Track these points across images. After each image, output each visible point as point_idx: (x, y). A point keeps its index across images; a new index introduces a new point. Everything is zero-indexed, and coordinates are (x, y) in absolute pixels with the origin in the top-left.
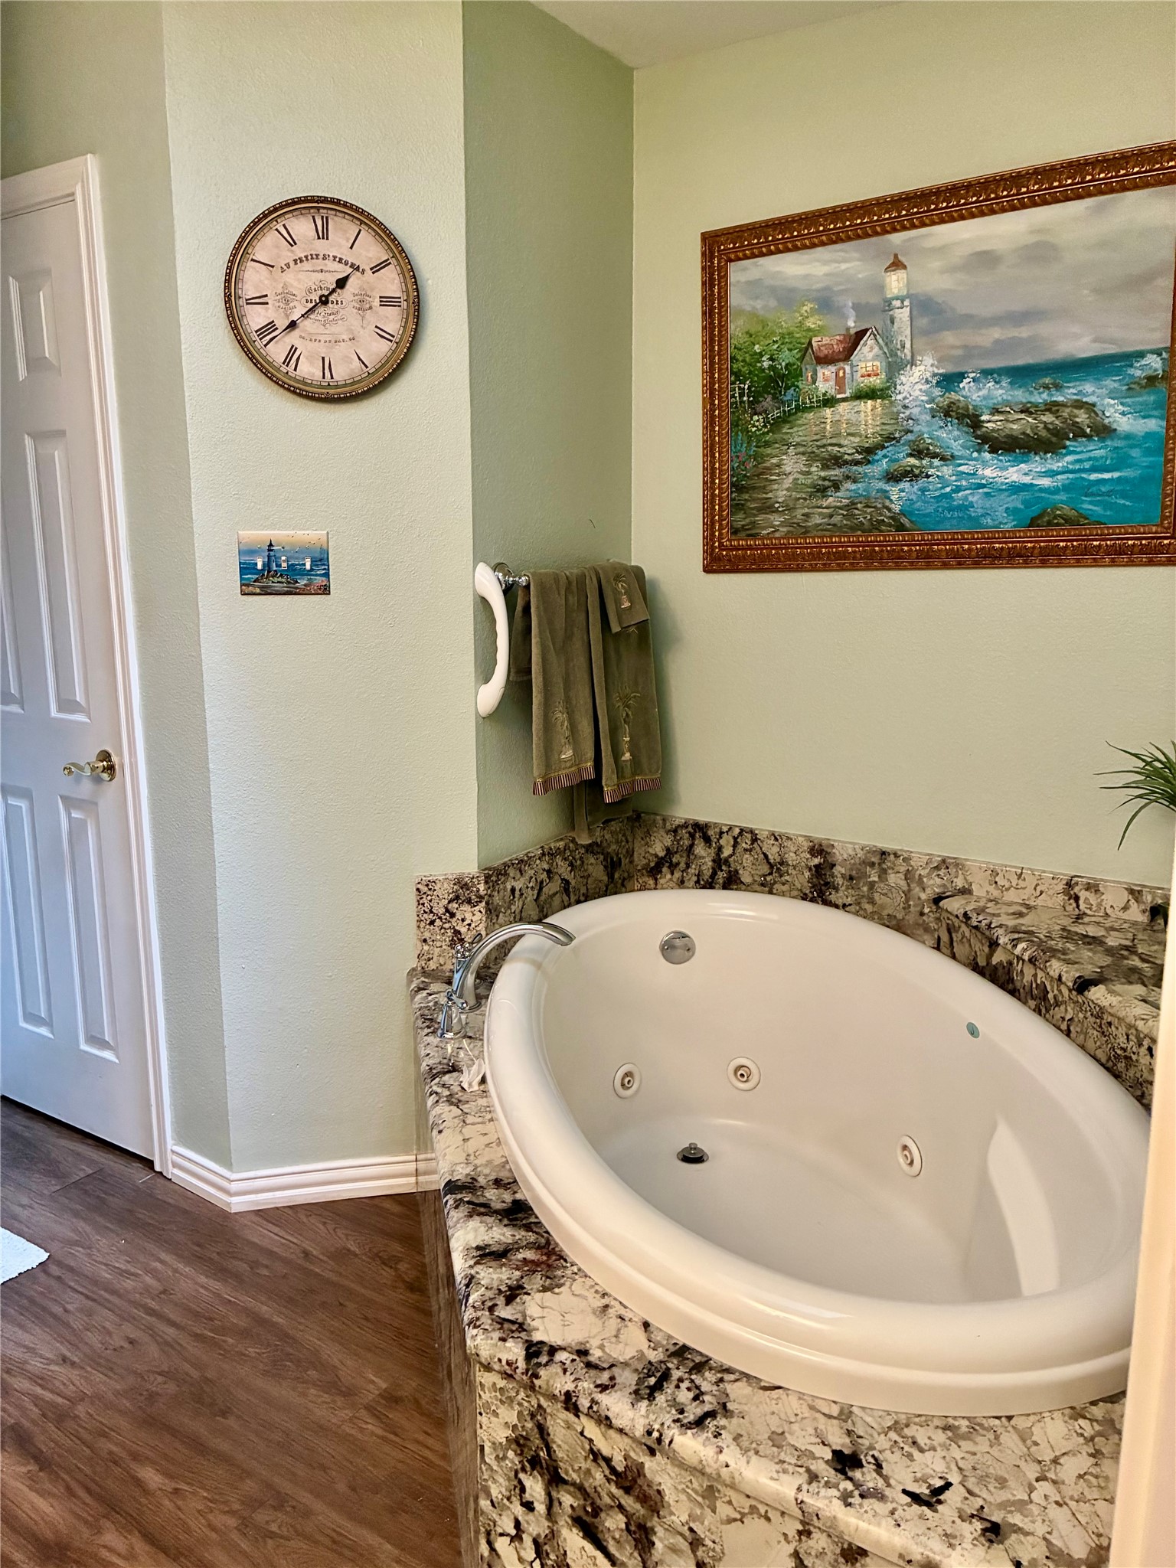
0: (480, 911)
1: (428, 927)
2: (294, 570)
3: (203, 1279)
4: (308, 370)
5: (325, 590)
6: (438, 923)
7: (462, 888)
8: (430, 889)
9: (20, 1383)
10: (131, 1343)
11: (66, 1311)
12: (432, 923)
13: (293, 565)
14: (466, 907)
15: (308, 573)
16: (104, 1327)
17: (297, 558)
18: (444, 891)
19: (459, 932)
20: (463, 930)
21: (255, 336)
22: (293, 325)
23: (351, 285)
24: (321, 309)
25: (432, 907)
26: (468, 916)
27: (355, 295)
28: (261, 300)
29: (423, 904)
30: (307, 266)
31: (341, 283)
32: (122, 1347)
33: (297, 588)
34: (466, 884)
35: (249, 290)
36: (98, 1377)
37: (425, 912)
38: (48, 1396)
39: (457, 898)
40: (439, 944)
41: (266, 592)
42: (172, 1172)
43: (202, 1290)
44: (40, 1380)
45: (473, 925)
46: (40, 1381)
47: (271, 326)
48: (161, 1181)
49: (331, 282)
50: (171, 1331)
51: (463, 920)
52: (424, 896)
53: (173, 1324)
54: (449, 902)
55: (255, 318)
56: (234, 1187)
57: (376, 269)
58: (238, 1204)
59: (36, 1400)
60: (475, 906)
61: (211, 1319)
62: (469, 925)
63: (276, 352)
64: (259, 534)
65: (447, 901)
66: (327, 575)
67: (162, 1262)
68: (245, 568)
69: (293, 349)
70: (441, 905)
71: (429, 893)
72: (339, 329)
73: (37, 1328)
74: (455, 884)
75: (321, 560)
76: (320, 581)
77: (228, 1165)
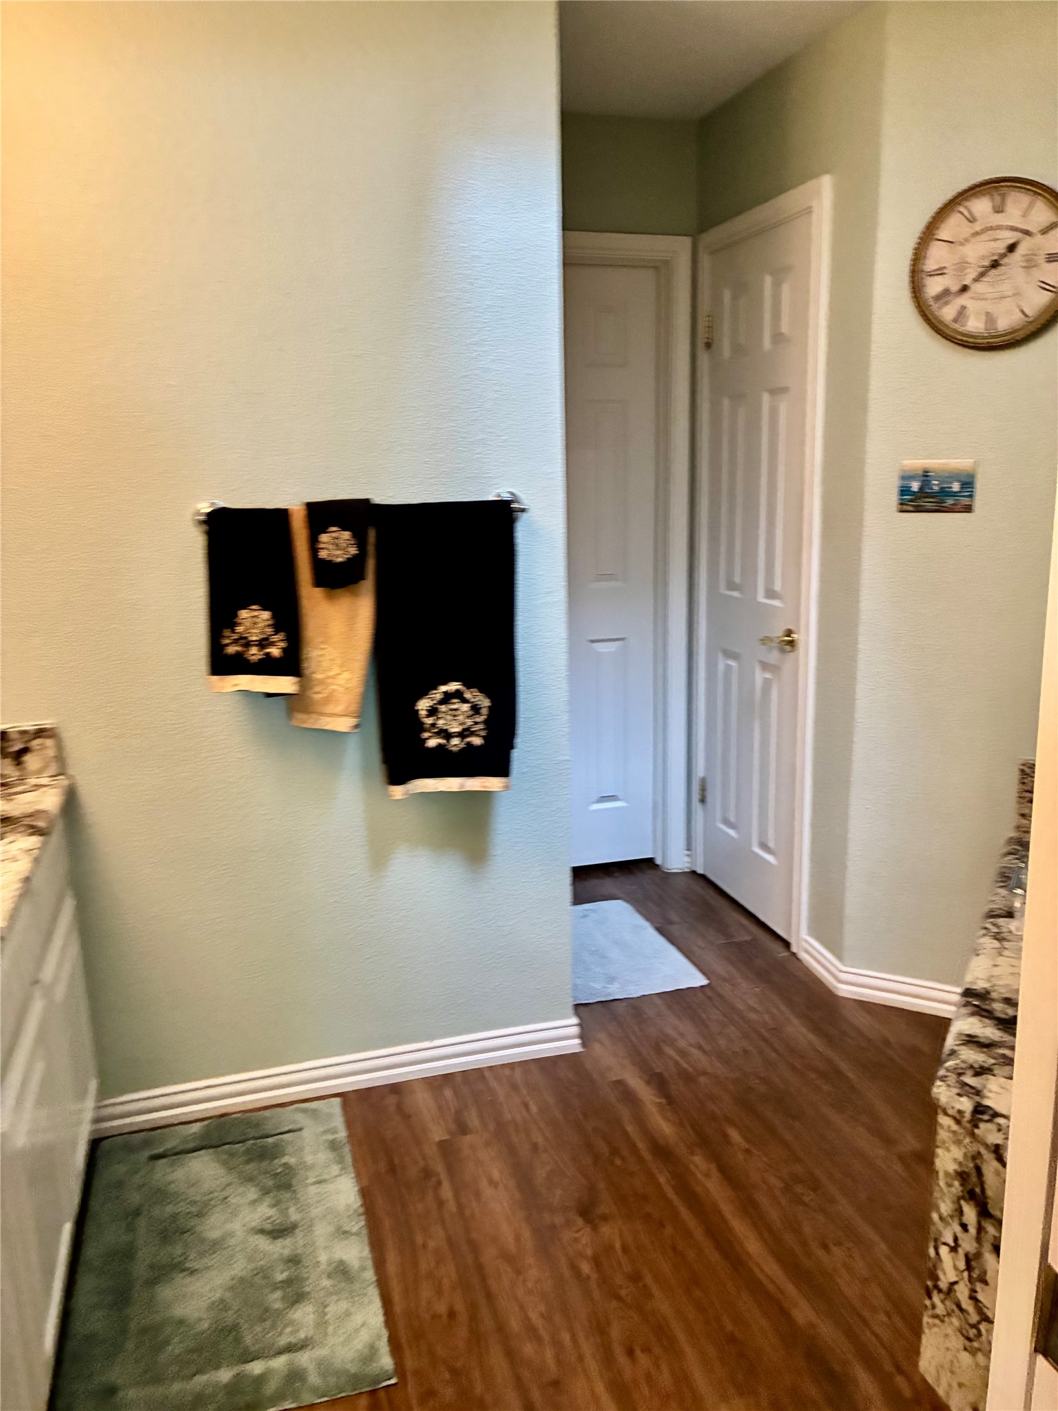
2: (944, 493)
3: (804, 1030)
4: (974, 325)
5: (968, 509)
9: (670, 1051)
10: (744, 1052)
11: (708, 1018)
13: (942, 488)
15: (954, 494)
16: (730, 1037)
17: (947, 483)
21: (931, 302)
22: (965, 289)
23: (1021, 250)
24: (993, 272)
27: (1024, 256)
28: (940, 272)
30: (984, 237)
31: (1012, 248)
32: (738, 1053)
33: (944, 507)
35: (930, 264)
36: (718, 1065)
38: (685, 1065)
41: (919, 510)
42: (804, 956)
43: (802, 1038)
44: (683, 1053)
47: (946, 292)
48: (794, 959)
49: (1001, 247)
50: (774, 1055)
53: (776, 1051)
55: (933, 287)
56: (843, 976)
57: (1044, 232)
58: (844, 990)
59: (677, 1063)
61: (802, 1057)
63: (947, 313)
64: (918, 463)
66: (971, 496)
67: (778, 1009)
68: (904, 491)
69: (964, 308)
72: (1006, 288)
73: (689, 1023)
75: (968, 484)
76: (965, 501)
77: (840, 958)
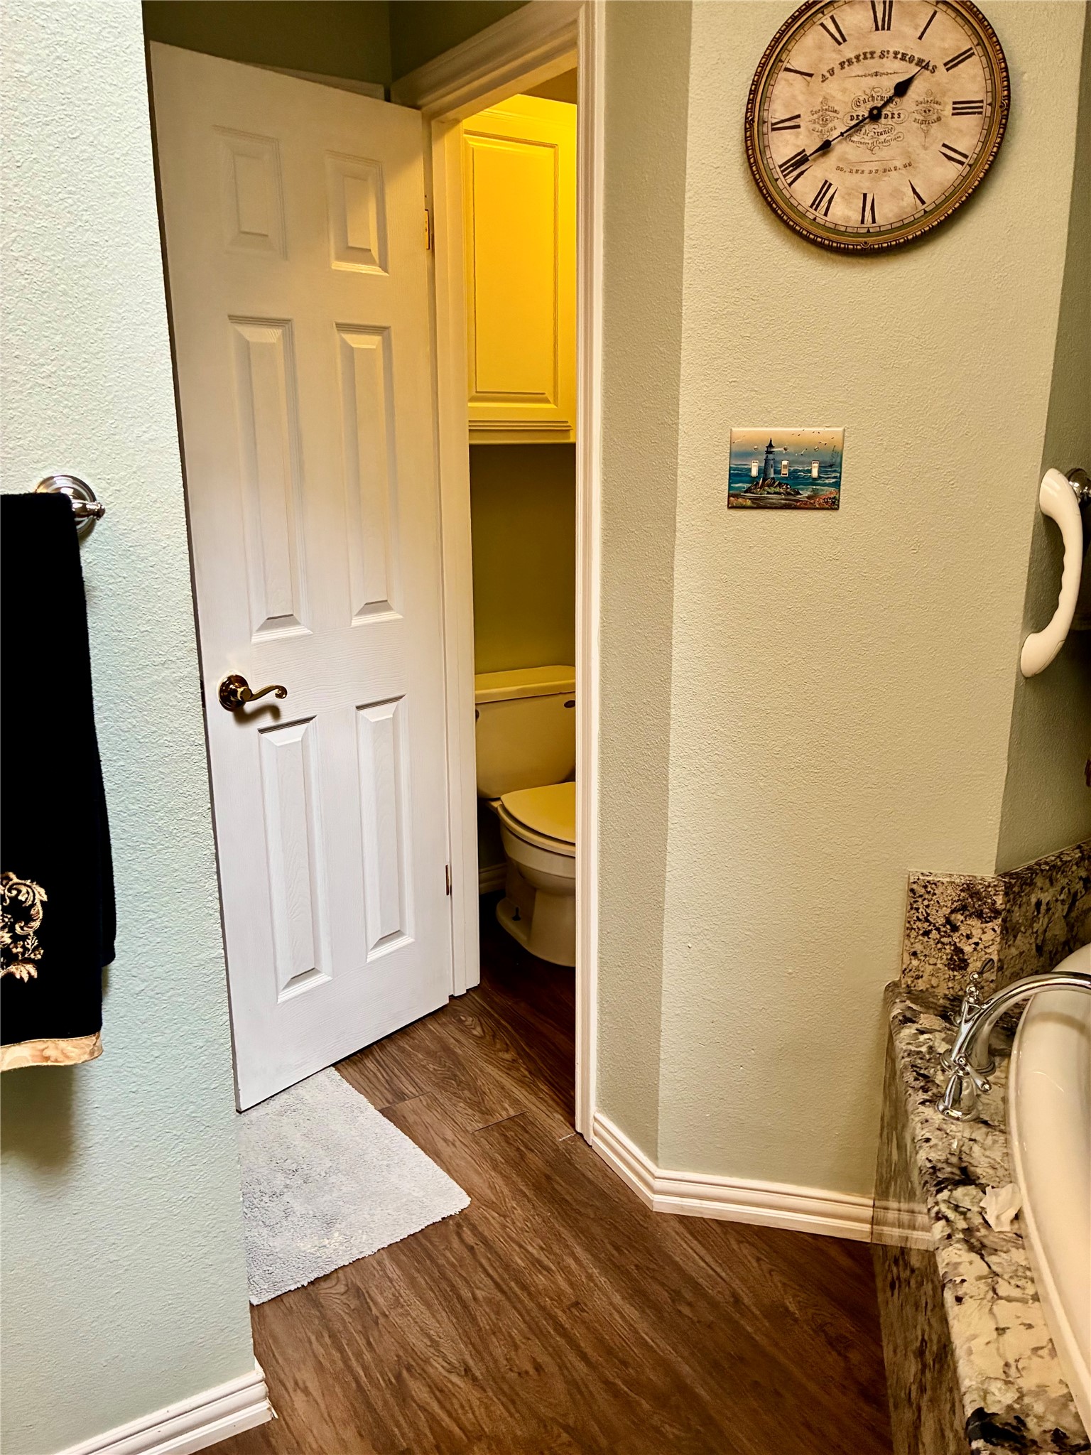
0: (994, 930)
1: (920, 937)
2: (797, 479)
3: (617, 1299)
4: (844, 213)
5: (833, 504)
6: (934, 934)
7: (971, 897)
8: (929, 893)
10: (537, 1369)
11: (475, 1298)
12: (926, 933)
13: (796, 471)
14: (975, 922)
15: (814, 482)
16: (511, 1336)
17: (802, 463)
18: (946, 899)
19: (962, 951)
21: (778, 173)
22: (826, 148)
23: (914, 92)
24: (869, 127)
25: (928, 915)
26: (977, 933)
27: (918, 103)
28: (792, 123)
29: (917, 909)
30: (856, 69)
31: (902, 89)
32: (527, 1372)
33: (798, 501)
34: (978, 893)
35: (777, 111)
37: (919, 919)
39: (963, 908)
40: (932, 961)
41: (759, 505)
42: (592, 1139)
43: (617, 1317)
46: (438, 1393)
47: (800, 160)
48: (580, 1144)
49: (887, 86)
51: (969, 937)
52: (920, 900)
54: (952, 912)
55: (782, 148)
56: (657, 1184)
57: (951, 64)
58: (661, 1203)
60: (987, 922)
61: (624, 1363)
62: (977, 944)
63: (803, 191)
64: (755, 431)
65: (949, 910)
66: (837, 485)
67: (576, 1259)
69: (827, 185)
70: (940, 914)
71: (927, 896)
72: (891, 154)
73: (444, 1314)
74: (961, 890)
75: (832, 466)
76: (828, 492)
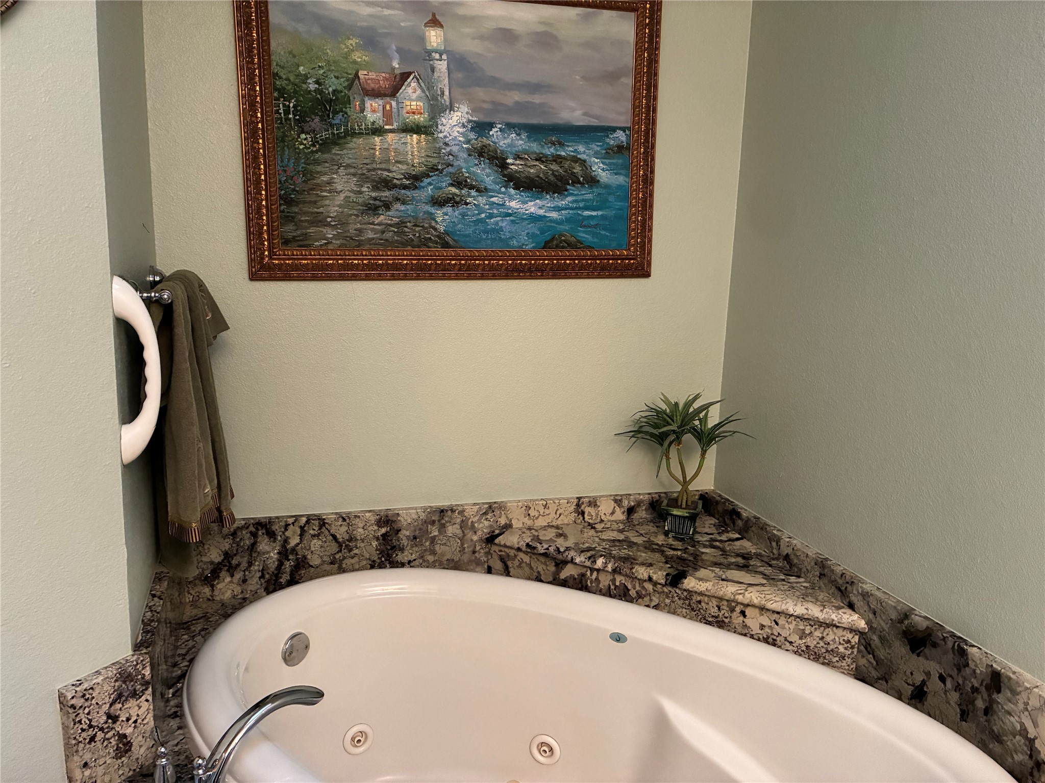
0: (147, 701)
1: (88, 746)
6: (100, 735)
7: (124, 682)
8: (87, 700)
12: (93, 739)
14: (132, 703)
18: (104, 694)
19: (125, 736)
20: (129, 731)
25: (90, 721)
26: (134, 712)
29: (80, 722)
34: (130, 675)
37: (83, 730)
39: (120, 696)
40: (101, 761)
45: (139, 721)
51: (128, 720)
52: (81, 711)
54: (111, 705)
60: (140, 697)
62: (135, 722)
65: (108, 705)
70: (102, 712)
71: (87, 704)
74: (116, 681)
